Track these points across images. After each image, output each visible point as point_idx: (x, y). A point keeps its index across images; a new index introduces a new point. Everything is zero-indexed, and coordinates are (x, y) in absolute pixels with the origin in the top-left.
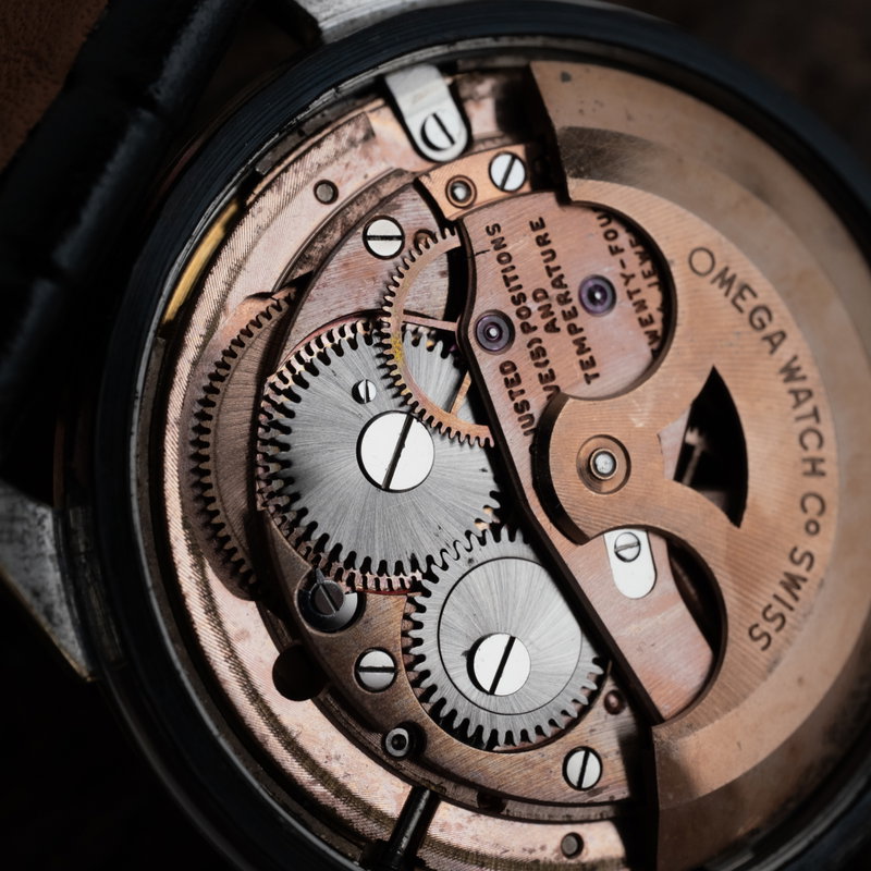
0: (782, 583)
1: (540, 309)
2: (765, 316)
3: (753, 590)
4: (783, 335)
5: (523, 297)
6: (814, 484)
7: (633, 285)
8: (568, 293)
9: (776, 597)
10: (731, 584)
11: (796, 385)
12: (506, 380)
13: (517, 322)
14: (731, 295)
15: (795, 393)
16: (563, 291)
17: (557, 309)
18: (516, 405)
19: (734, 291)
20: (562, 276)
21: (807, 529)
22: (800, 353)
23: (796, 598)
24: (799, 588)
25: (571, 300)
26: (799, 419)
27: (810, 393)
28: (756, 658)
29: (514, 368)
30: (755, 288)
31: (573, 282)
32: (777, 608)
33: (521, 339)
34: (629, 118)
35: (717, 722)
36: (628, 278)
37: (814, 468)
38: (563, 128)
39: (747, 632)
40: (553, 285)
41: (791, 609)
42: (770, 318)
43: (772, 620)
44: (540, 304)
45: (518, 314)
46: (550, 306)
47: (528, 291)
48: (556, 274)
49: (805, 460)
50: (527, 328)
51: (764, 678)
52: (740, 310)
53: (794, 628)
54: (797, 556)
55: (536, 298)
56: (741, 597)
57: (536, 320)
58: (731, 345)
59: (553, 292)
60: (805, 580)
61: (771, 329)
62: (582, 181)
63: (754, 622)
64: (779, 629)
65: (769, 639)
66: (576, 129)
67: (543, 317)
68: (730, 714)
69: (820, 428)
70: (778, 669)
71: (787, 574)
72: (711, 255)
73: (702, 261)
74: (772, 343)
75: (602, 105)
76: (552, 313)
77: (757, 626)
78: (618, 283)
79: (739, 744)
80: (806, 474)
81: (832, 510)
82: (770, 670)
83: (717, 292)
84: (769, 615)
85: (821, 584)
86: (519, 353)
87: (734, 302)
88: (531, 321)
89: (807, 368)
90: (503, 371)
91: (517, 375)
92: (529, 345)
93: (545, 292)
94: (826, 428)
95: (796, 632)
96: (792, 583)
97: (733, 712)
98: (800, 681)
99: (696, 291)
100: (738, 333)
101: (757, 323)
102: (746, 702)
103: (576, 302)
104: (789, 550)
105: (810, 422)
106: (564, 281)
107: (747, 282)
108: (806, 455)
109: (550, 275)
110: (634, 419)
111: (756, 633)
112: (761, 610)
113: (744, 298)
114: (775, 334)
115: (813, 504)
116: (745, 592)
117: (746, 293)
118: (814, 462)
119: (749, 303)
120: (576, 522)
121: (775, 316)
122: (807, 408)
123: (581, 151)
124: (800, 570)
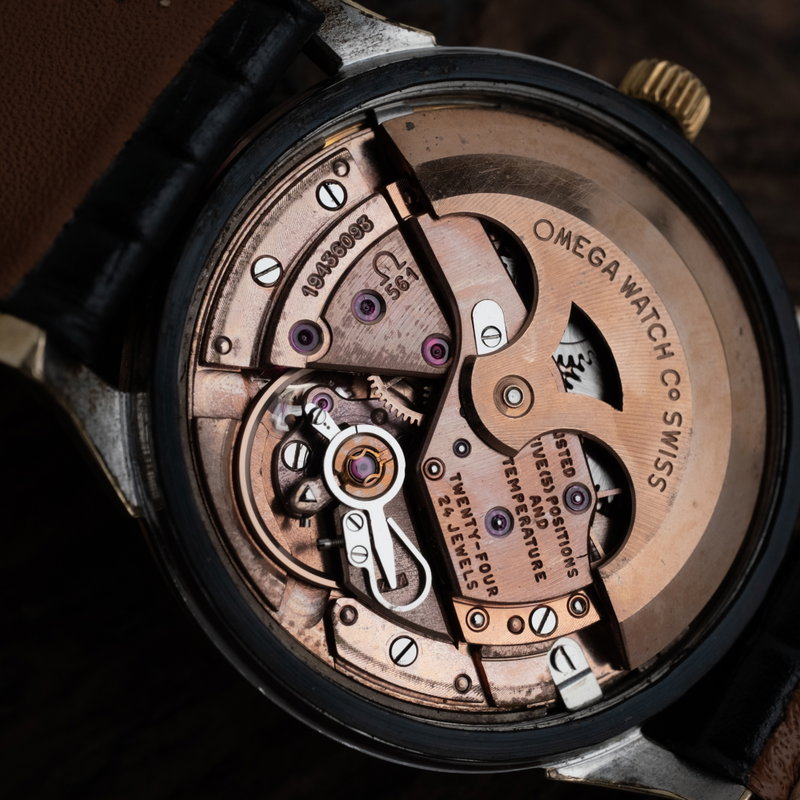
0: (662, 440)
1: (543, 514)
2: (600, 255)
3: (645, 451)
4: (617, 264)
5: (556, 523)
6: (668, 363)
7: (471, 529)
8: (522, 525)
9: (661, 451)
10: (626, 452)
11: (636, 297)
12: (571, 464)
13: (561, 505)
14: (571, 248)
15: (636, 302)
16: (526, 526)
17: (531, 513)
18: (566, 446)
19: (572, 244)
20: (525, 538)
21: (670, 395)
22: (632, 273)
23: (677, 448)
24: (676, 440)
25: (520, 520)
26: (643, 320)
27: (647, 300)
28: (659, 498)
29: (565, 472)
30: (587, 237)
31: (517, 532)
32: (664, 459)
33: (558, 493)
34: (463, 142)
35: (642, 551)
36: (475, 535)
37: (665, 352)
38: (418, 166)
39: (647, 482)
40: (532, 531)
41: (675, 456)
42: (604, 255)
43: (663, 468)
44: (543, 517)
45: (559, 511)
46: (536, 516)
47: (551, 527)
48: (530, 539)
49: (656, 348)
50: (554, 500)
51: (668, 511)
52: (582, 256)
53: (679, 469)
54: (669, 418)
55: (546, 521)
56: (636, 459)
57: (547, 506)
58: (581, 283)
59: (533, 526)
60: (679, 433)
61: (605, 263)
62: (442, 200)
63: (650, 474)
64: (669, 474)
65: (664, 482)
66: (428, 163)
67: (541, 508)
68: (650, 543)
69: (660, 322)
70: (676, 501)
71: (664, 433)
72: (549, 222)
73: (543, 230)
74: (610, 272)
75: (441, 139)
76: (534, 510)
77: (653, 475)
78: (483, 531)
79: (662, 561)
80: (659, 358)
81: (685, 378)
82: (671, 504)
83: (561, 248)
84: (659, 465)
85: (691, 432)
86: (561, 482)
87: (574, 251)
88: (551, 505)
89: (641, 281)
90: (573, 470)
91: (563, 467)
92: (553, 487)
93: (539, 525)
94: (666, 321)
95: (681, 472)
96: (671, 438)
97: (652, 540)
98: (694, 504)
99: (545, 252)
100: (584, 273)
101: (595, 261)
102: (659, 532)
103: (516, 518)
104: (662, 416)
105: (653, 320)
106: (524, 534)
107: (580, 234)
108: (656, 344)
109: (534, 538)
110: (526, 358)
111: (654, 481)
112: (653, 463)
113: (582, 247)
114: (611, 265)
115: (670, 377)
116: (639, 455)
117: (582, 242)
118: (662, 347)
119: (586, 249)
120: (505, 443)
121: (606, 252)
122: (648, 310)
123: (436, 178)
124: (674, 427)
